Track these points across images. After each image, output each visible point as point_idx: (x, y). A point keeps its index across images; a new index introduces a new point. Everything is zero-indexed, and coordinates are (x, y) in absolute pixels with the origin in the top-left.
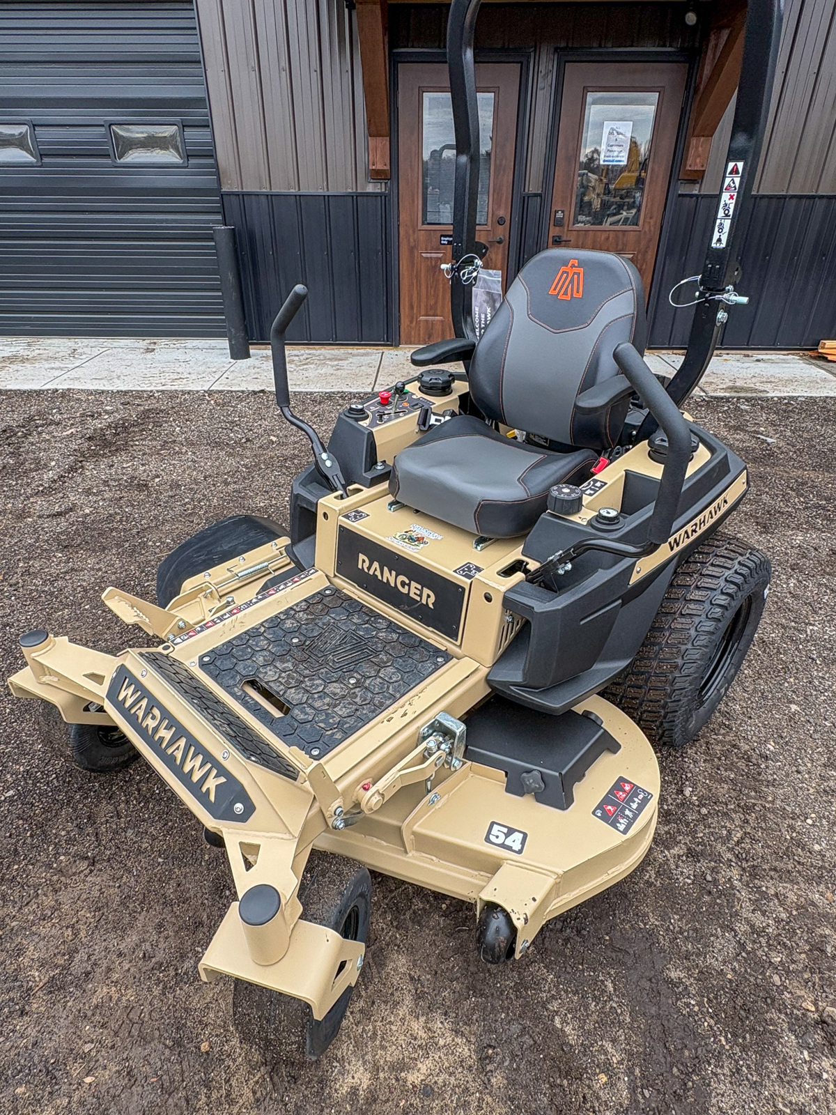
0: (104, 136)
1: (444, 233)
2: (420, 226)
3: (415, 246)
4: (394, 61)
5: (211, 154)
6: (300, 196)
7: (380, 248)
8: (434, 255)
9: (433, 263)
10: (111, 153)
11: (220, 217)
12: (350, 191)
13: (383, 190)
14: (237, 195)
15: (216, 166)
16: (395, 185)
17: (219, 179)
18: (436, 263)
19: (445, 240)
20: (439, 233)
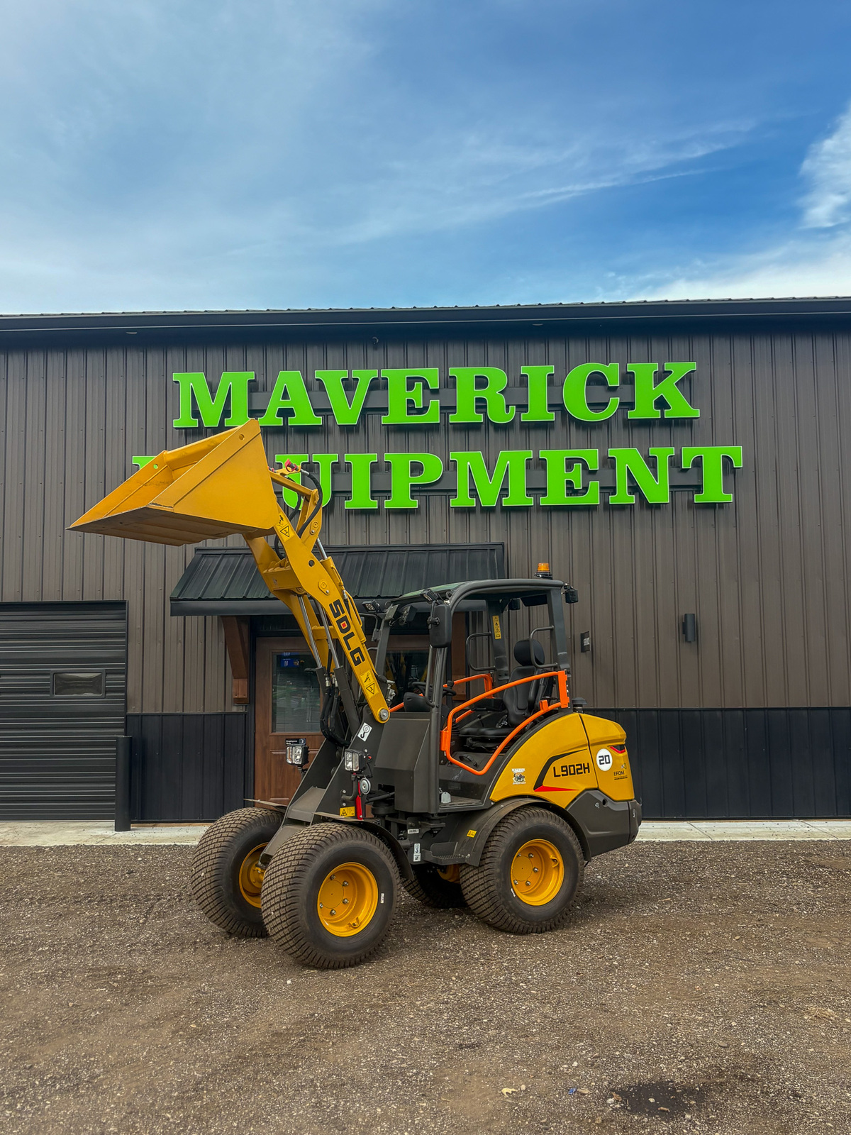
0: (48, 680)
1: (288, 737)
2: (270, 734)
3: (267, 746)
4: (253, 637)
5: (124, 690)
6: (183, 715)
7: (240, 749)
8: (280, 753)
9: (281, 758)
10: (51, 690)
11: (123, 730)
12: (220, 711)
13: (244, 710)
14: (138, 715)
15: (126, 697)
16: (253, 709)
17: (126, 706)
18: (283, 758)
19: (289, 742)
20: (285, 737)
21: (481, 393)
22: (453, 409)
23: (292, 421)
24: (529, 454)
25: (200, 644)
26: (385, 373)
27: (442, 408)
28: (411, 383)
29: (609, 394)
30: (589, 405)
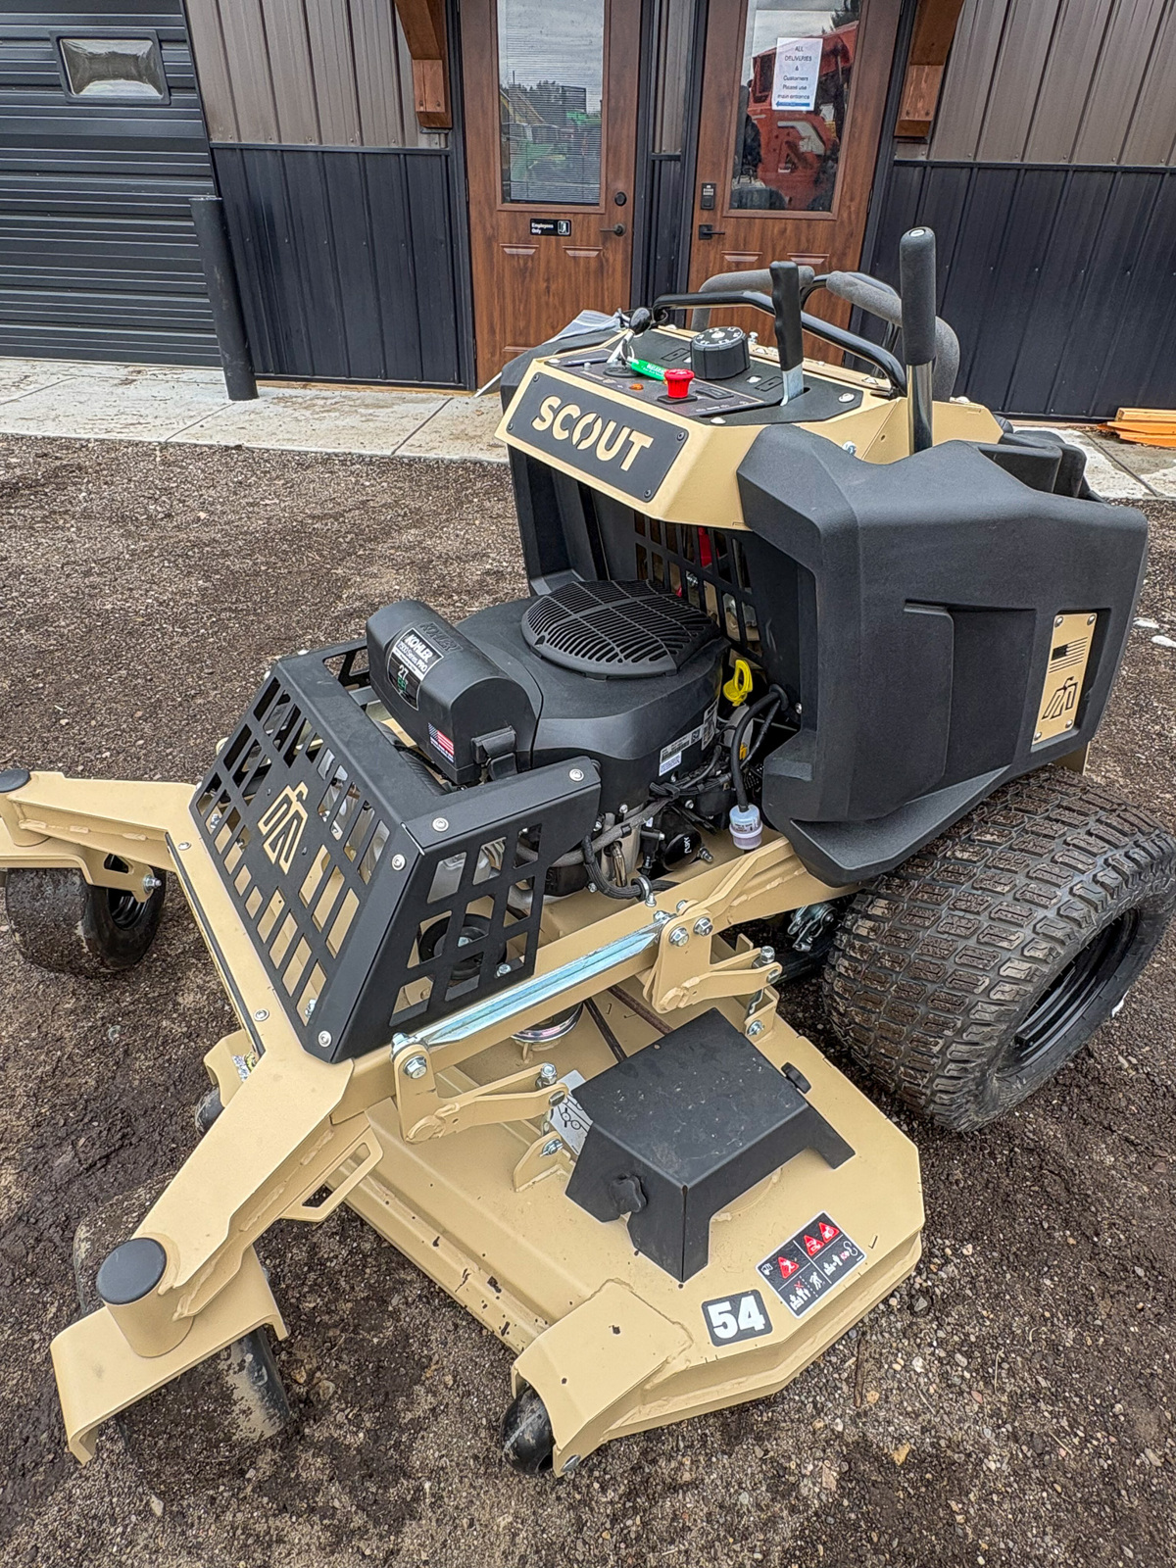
0: (50, 56)
1: (535, 217)
2: (499, 205)
3: (494, 236)
6: (323, 152)
8: (522, 251)
9: (521, 262)
10: (62, 81)
11: (208, 183)
12: (394, 146)
13: (443, 146)
15: (201, 104)
16: (460, 142)
17: (205, 124)
18: (525, 264)
19: (537, 228)
20: (529, 217)
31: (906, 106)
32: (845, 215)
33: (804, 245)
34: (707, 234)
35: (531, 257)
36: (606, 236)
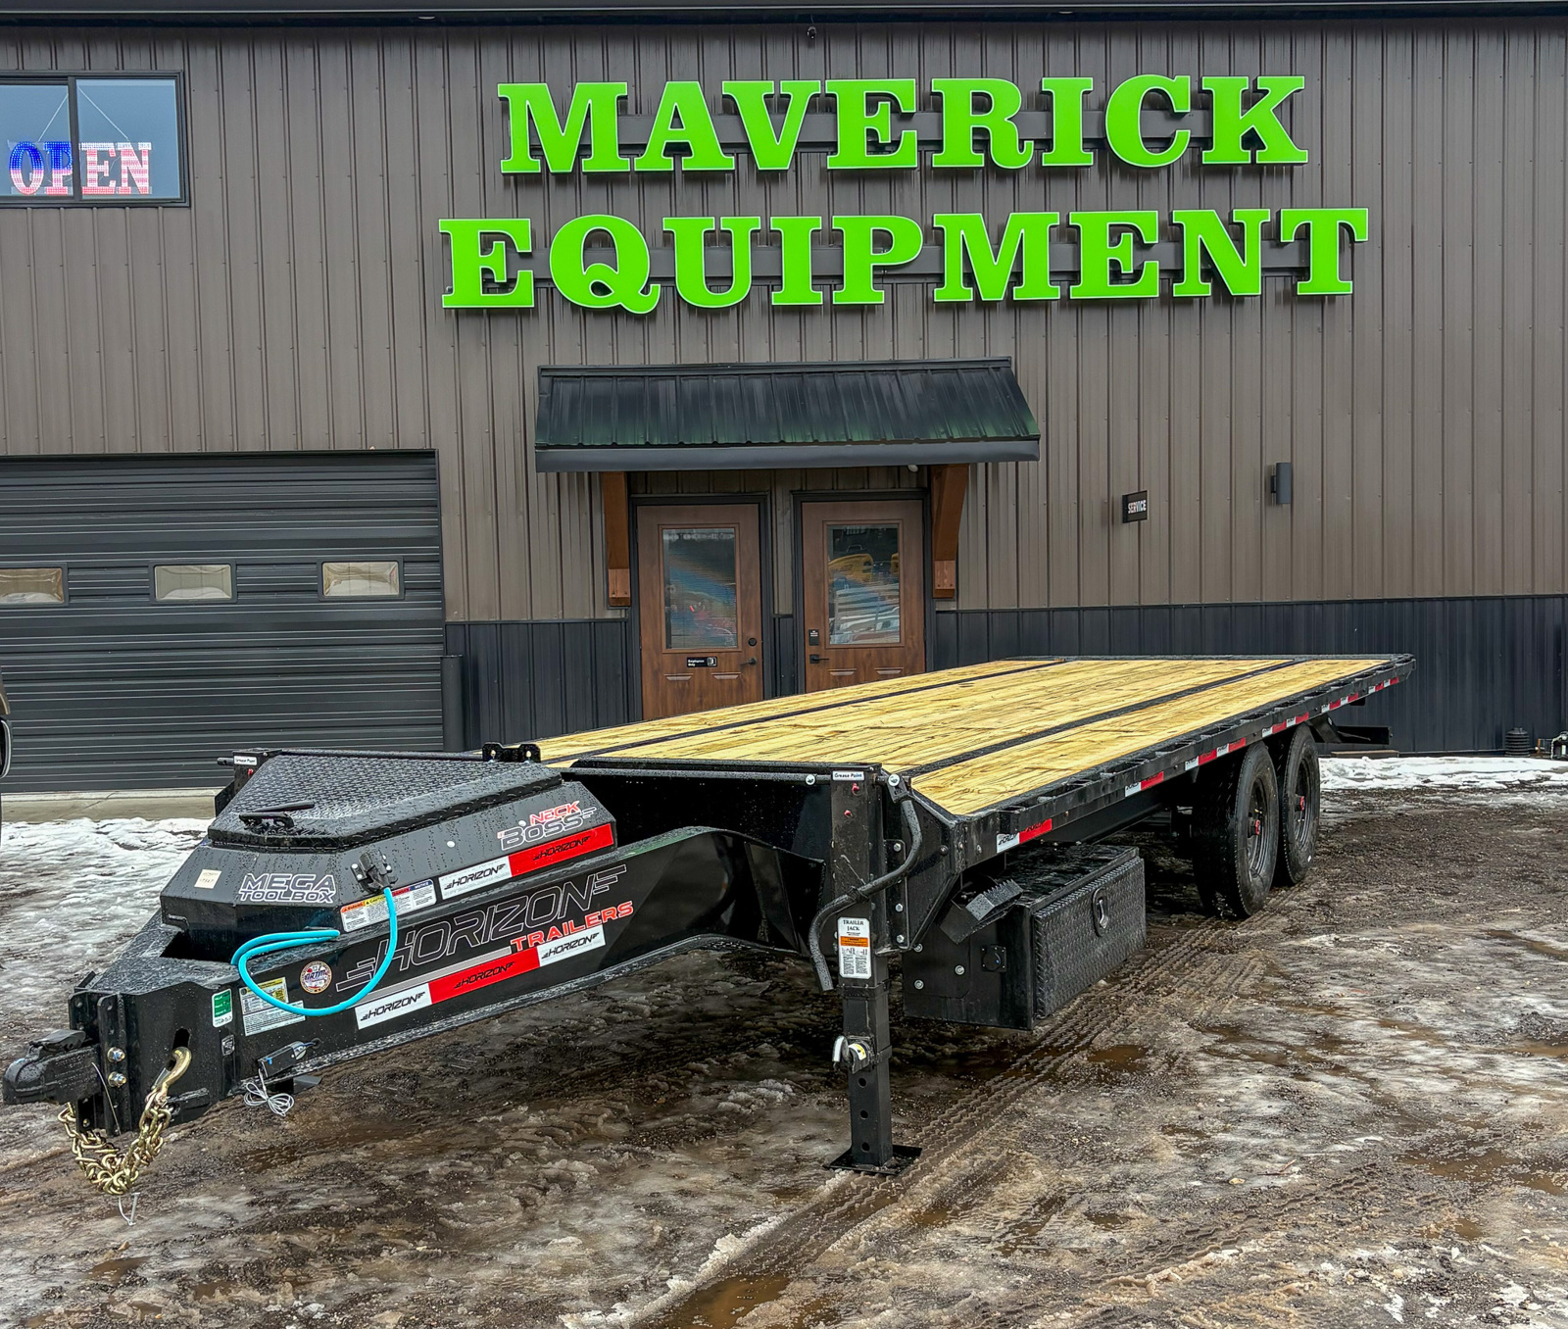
0: (316, 573)
1: (690, 655)
2: (664, 651)
3: (660, 670)
4: (633, 505)
5: (440, 587)
7: (620, 672)
8: (680, 677)
9: (680, 685)
10: (319, 588)
11: (440, 648)
12: (587, 617)
13: (623, 617)
14: (463, 625)
15: (442, 598)
16: (636, 614)
17: (444, 611)
18: (684, 685)
19: (692, 663)
20: (686, 656)
21: (982, 120)
22: (938, 145)
23: (688, 164)
24: (1054, 218)
25: (552, 517)
26: (832, 86)
27: (920, 143)
28: (872, 102)
29: (1173, 124)
30: (1145, 140)
31: (937, 581)
32: (910, 643)
33: (885, 663)
34: (815, 660)
35: (688, 681)
36: (743, 666)
